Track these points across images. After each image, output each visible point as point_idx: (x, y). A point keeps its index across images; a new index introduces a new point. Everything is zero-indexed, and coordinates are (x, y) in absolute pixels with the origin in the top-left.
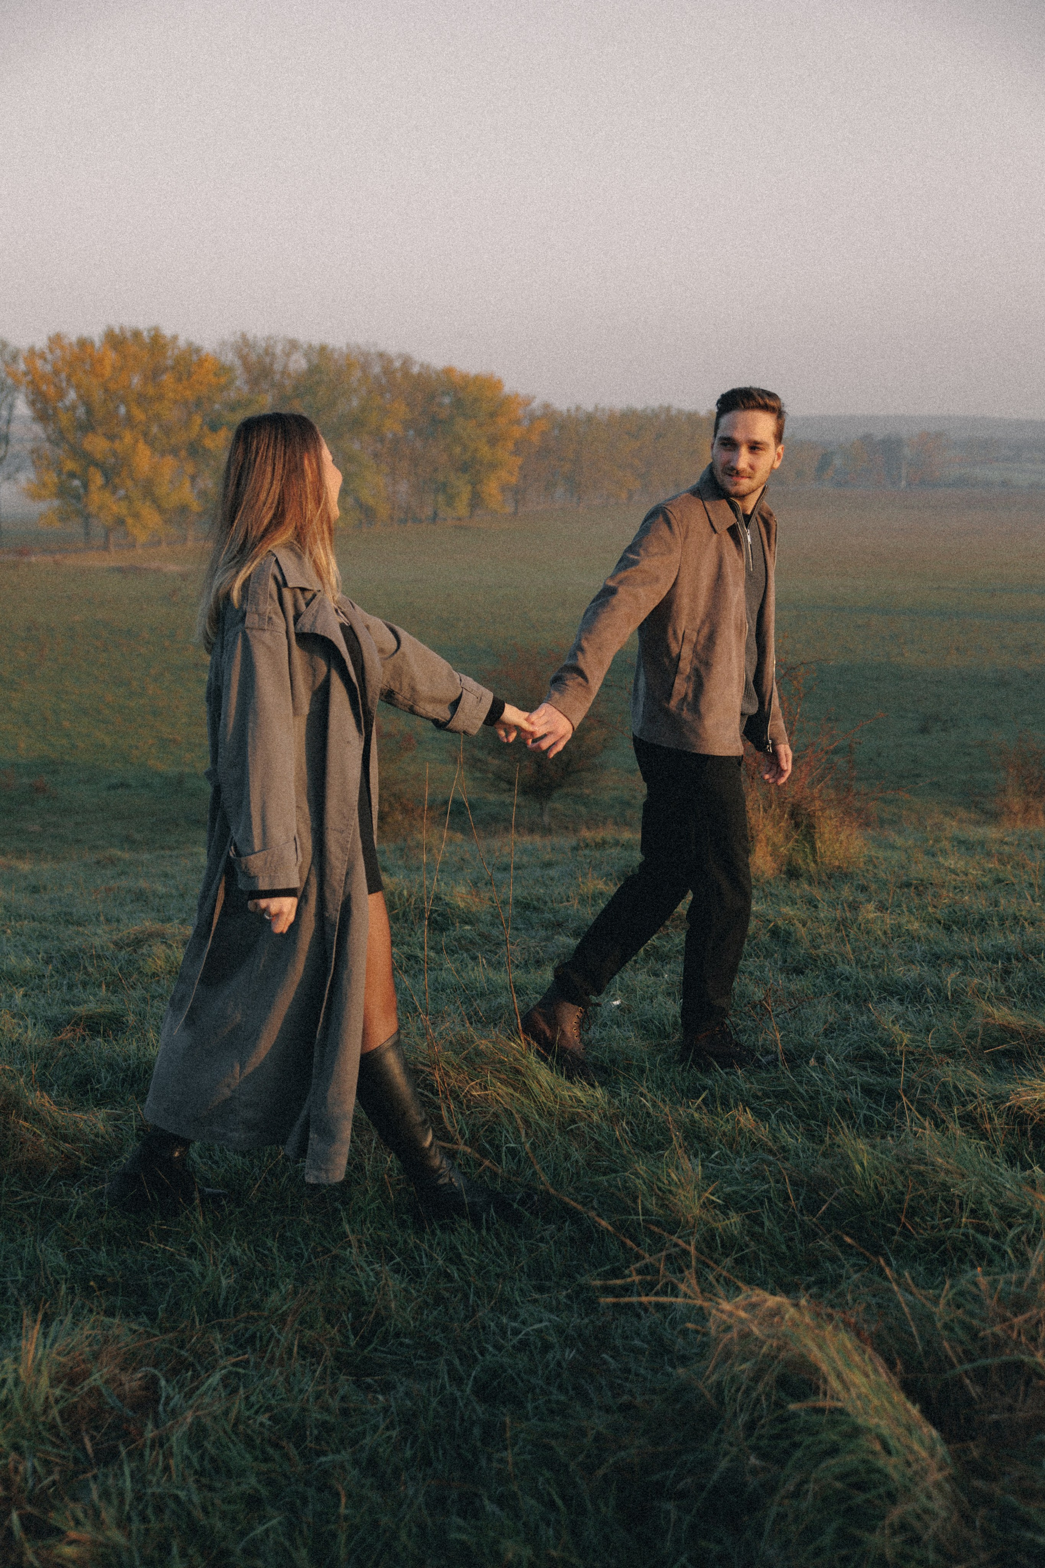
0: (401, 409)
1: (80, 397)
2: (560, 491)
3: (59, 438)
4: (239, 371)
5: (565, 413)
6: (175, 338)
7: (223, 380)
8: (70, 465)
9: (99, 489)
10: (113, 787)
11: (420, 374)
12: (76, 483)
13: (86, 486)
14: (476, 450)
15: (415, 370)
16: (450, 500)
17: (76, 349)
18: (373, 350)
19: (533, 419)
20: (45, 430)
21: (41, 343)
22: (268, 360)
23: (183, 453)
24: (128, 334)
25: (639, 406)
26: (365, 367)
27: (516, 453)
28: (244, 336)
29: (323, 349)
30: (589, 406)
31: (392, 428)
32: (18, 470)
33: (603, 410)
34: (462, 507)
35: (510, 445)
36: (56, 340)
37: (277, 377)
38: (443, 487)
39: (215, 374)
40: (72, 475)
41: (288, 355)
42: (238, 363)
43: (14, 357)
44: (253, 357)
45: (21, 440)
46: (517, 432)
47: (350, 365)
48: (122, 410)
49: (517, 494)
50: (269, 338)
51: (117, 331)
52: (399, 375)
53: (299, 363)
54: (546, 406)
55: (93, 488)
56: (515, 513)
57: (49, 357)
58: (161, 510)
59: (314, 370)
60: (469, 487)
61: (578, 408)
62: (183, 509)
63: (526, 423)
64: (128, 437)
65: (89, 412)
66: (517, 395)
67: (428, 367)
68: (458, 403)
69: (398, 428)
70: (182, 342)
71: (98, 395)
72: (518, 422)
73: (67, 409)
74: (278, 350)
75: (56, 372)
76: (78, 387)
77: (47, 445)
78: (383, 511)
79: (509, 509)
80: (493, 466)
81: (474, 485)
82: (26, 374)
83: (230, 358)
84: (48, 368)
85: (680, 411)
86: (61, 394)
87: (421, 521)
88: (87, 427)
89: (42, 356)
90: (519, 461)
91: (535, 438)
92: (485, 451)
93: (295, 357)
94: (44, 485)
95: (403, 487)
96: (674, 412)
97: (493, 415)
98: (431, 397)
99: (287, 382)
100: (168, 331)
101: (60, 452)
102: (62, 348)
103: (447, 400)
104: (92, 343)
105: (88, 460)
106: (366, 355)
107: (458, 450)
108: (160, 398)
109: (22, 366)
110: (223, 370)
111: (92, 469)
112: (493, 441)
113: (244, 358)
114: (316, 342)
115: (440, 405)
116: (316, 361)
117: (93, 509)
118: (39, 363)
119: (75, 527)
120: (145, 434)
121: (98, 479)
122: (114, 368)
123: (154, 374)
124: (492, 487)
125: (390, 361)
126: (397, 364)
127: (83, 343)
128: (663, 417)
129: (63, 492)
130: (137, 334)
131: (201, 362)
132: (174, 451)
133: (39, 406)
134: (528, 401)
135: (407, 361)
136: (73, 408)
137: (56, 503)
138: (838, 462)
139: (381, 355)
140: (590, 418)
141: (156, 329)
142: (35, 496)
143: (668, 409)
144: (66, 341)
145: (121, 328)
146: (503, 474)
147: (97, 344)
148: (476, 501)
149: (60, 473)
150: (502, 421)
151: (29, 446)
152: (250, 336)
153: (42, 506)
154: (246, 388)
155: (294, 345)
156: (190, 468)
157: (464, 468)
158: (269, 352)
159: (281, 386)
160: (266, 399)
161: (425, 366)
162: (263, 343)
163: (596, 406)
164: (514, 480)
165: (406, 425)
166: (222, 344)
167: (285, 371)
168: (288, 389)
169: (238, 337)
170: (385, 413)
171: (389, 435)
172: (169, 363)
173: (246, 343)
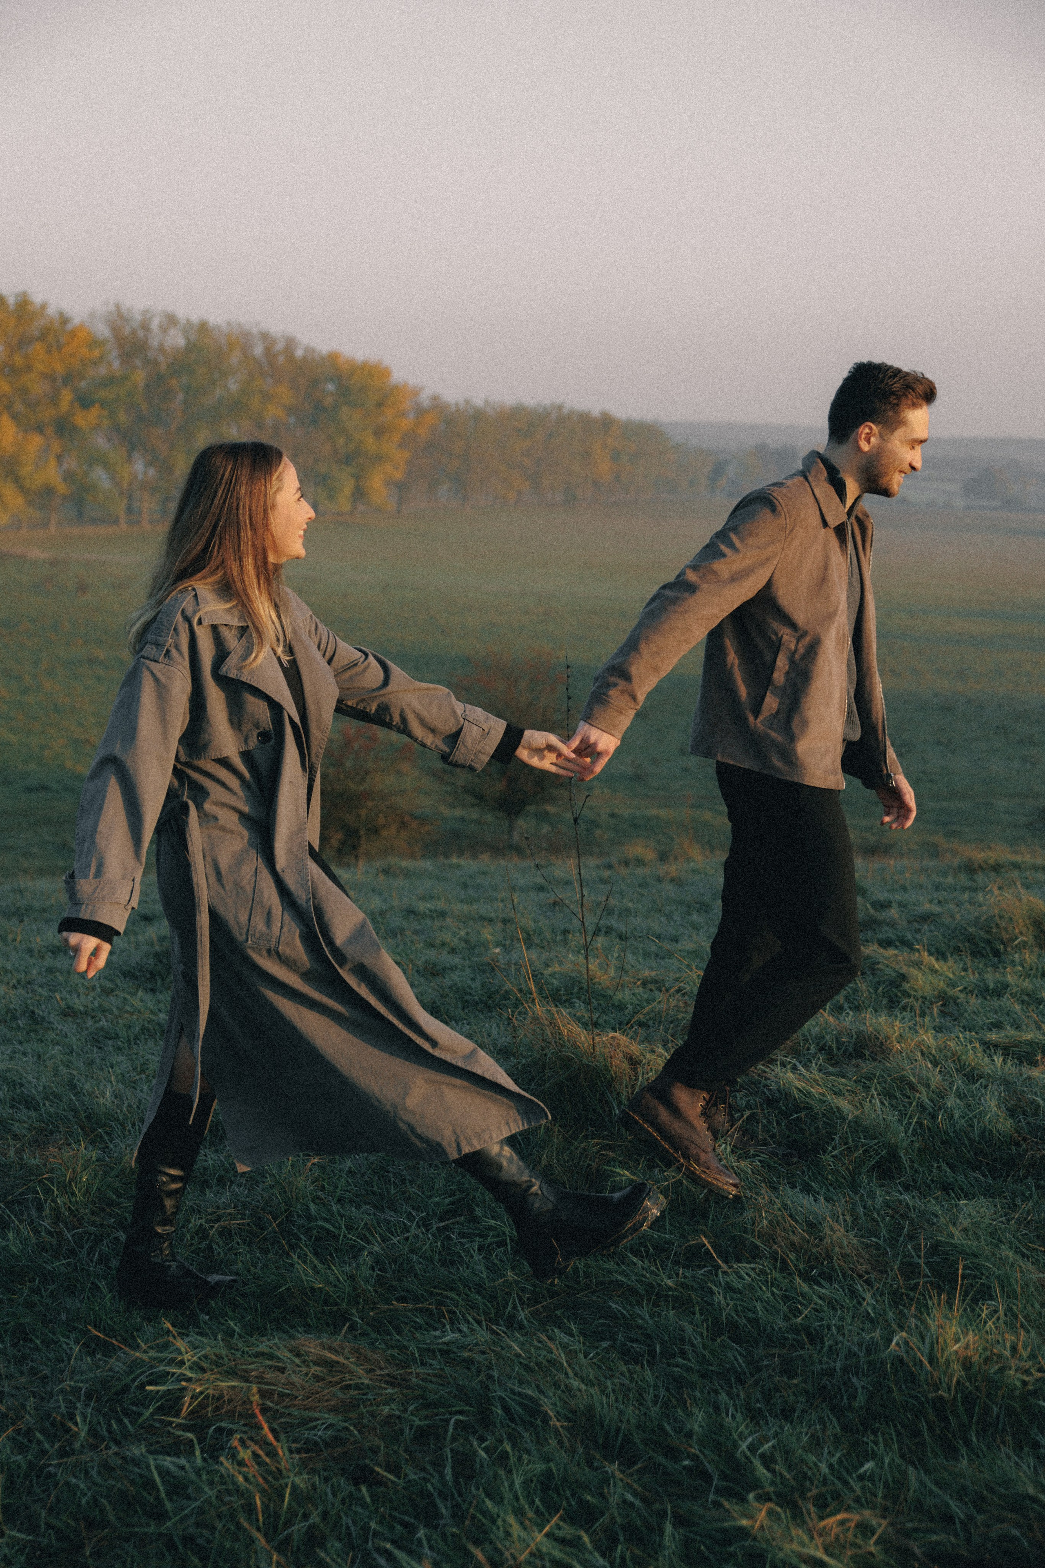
0: (285, 394)
2: (444, 489)
4: (112, 345)
5: (453, 407)
6: (44, 306)
7: (96, 353)
10: (29, 790)
11: (304, 357)
14: (361, 441)
15: (299, 353)
16: (332, 494)
18: (255, 331)
19: (421, 412)
22: (141, 334)
23: (49, 430)
25: (530, 402)
26: (246, 349)
27: (402, 445)
28: (118, 306)
29: (203, 327)
30: (479, 402)
31: (273, 413)
33: (494, 406)
34: (344, 502)
35: (397, 438)
37: (152, 354)
38: (324, 480)
39: (88, 347)
41: (165, 330)
42: (108, 334)
44: (127, 331)
46: (406, 423)
47: (231, 345)
49: (402, 488)
50: (145, 312)
52: (281, 359)
53: (176, 340)
54: (435, 398)
56: (399, 510)
58: (22, 489)
59: (192, 347)
60: (352, 483)
61: (467, 402)
62: (48, 491)
63: (412, 416)
66: (406, 384)
67: (314, 351)
68: (343, 391)
69: (279, 413)
70: (51, 311)
72: (403, 414)
74: (155, 324)
79: (393, 507)
80: (379, 458)
81: (357, 478)
83: (102, 331)
85: (572, 412)
90: (407, 455)
91: (422, 432)
92: (370, 443)
93: (172, 332)
96: (565, 411)
97: (379, 405)
98: (315, 383)
99: (161, 359)
100: (37, 298)
103: (331, 387)
106: (247, 334)
107: (342, 441)
108: (29, 368)
110: (94, 343)
112: (379, 432)
113: (117, 332)
114: (195, 318)
115: (324, 392)
116: (193, 337)
120: (11, 407)
123: (20, 344)
124: (376, 482)
125: (274, 341)
126: (280, 346)
128: (554, 415)
131: (73, 334)
132: (39, 429)
134: (416, 392)
135: (290, 343)
138: (731, 471)
139: (264, 335)
140: (478, 416)
141: (24, 295)
143: (560, 407)
146: (389, 468)
148: (359, 494)
150: (390, 412)
152: (123, 308)
154: (116, 364)
155: (171, 320)
156: (56, 447)
157: (348, 460)
158: (145, 326)
159: (156, 363)
160: (140, 377)
161: (309, 350)
162: (138, 317)
163: (487, 401)
164: (398, 476)
165: (291, 410)
166: (92, 315)
167: (161, 349)
168: (163, 367)
169: (112, 308)
170: (267, 397)
171: (269, 422)
172: (37, 333)
173: (120, 314)
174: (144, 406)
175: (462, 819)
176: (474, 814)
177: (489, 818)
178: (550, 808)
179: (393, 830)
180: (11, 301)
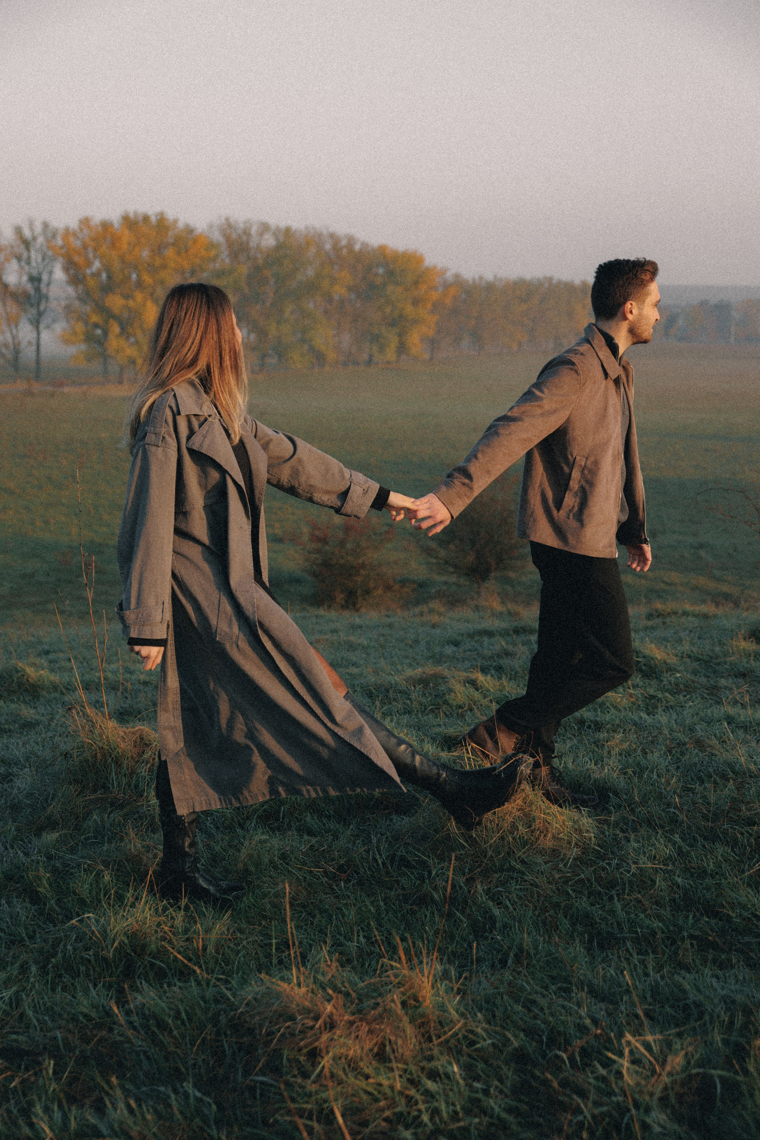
0: (347, 277)
1: (103, 264)
2: (465, 343)
3: (86, 297)
4: (224, 247)
5: (471, 282)
6: (176, 221)
7: (213, 253)
8: (95, 318)
9: (117, 336)
11: (361, 250)
12: (99, 332)
13: (106, 333)
14: (403, 309)
15: (357, 247)
16: (382, 349)
17: (100, 228)
18: (325, 232)
19: (447, 286)
20: (76, 292)
21: (74, 225)
22: (244, 238)
24: (140, 218)
25: (528, 276)
26: (319, 245)
27: (434, 312)
28: (227, 219)
29: (288, 230)
30: (489, 276)
31: (339, 291)
32: (54, 321)
33: (501, 279)
34: (391, 354)
35: (429, 306)
36: (85, 222)
37: (252, 252)
38: (376, 338)
39: (206, 250)
40: (96, 326)
41: (261, 234)
42: (221, 239)
43: (54, 236)
44: (234, 236)
45: (57, 299)
46: (435, 296)
47: (308, 244)
48: (134, 276)
49: (433, 343)
50: (247, 222)
51: (132, 215)
52: (345, 251)
53: (269, 241)
54: (457, 276)
55: (111, 336)
56: (431, 359)
57: (80, 236)
59: (279, 247)
60: (397, 339)
61: (481, 278)
63: (441, 289)
64: (139, 296)
65: (109, 277)
66: (435, 267)
68: (391, 273)
69: (343, 291)
70: (181, 224)
71: (117, 265)
72: (435, 288)
73: (93, 275)
74: (254, 231)
75: (85, 247)
76: (102, 257)
77: (77, 303)
78: (331, 356)
79: (427, 356)
80: (416, 322)
81: (399, 335)
82: (62, 247)
83: (217, 237)
84: (78, 243)
85: (560, 282)
86: (89, 264)
87: (358, 364)
88: (107, 289)
89: (75, 234)
90: (436, 318)
91: (448, 301)
92: (409, 309)
93: (267, 236)
94: (75, 333)
95: (346, 339)
97: (416, 283)
98: (369, 268)
99: (259, 256)
100: (170, 215)
101: (88, 309)
102: (89, 227)
103: (381, 271)
104: (111, 225)
105: (109, 314)
106: (321, 235)
107: (389, 310)
108: (164, 267)
109: (59, 242)
110: (212, 245)
111: (111, 321)
112: (416, 302)
113: (227, 238)
114: (283, 225)
115: (376, 275)
116: (281, 238)
117: (110, 351)
118: (72, 239)
119: (96, 366)
120: (152, 295)
121: (116, 329)
122: (129, 244)
123: (159, 249)
124: (414, 338)
125: (339, 240)
126: (344, 242)
127: (106, 226)
128: (547, 285)
129: (89, 338)
130: (146, 218)
131: (195, 241)
133: (72, 272)
134: (444, 271)
135: (351, 240)
136: (97, 274)
137: (83, 347)
138: (680, 322)
139: (332, 236)
140: (490, 287)
141: (162, 214)
142: (66, 341)
143: (551, 279)
144: (92, 223)
145: (136, 214)
146: (423, 328)
147: (116, 225)
148: (402, 348)
149: (86, 323)
150: (423, 288)
151: (63, 303)
152: (231, 220)
153: (72, 350)
154: (227, 261)
155: (265, 227)
157: (393, 324)
158: (246, 232)
159: (255, 259)
160: (244, 269)
161: (365, 245)
162: (242, 226)
163: (495, 276)
164: (431, 333)
165: (350, 289)
166: (211, 226)
167: (258, 247)
168: (261, 261)
169: (223, 220)
170: (334, 280)
171: (336, 297)
172: (171, 240)
173: (229, 226)
174: (246, 291)
175: (446, 583)
176: (453, 579)
177: (462, 580)
178: (512, 574)
179: (380, 591)
180: (153, 219)
